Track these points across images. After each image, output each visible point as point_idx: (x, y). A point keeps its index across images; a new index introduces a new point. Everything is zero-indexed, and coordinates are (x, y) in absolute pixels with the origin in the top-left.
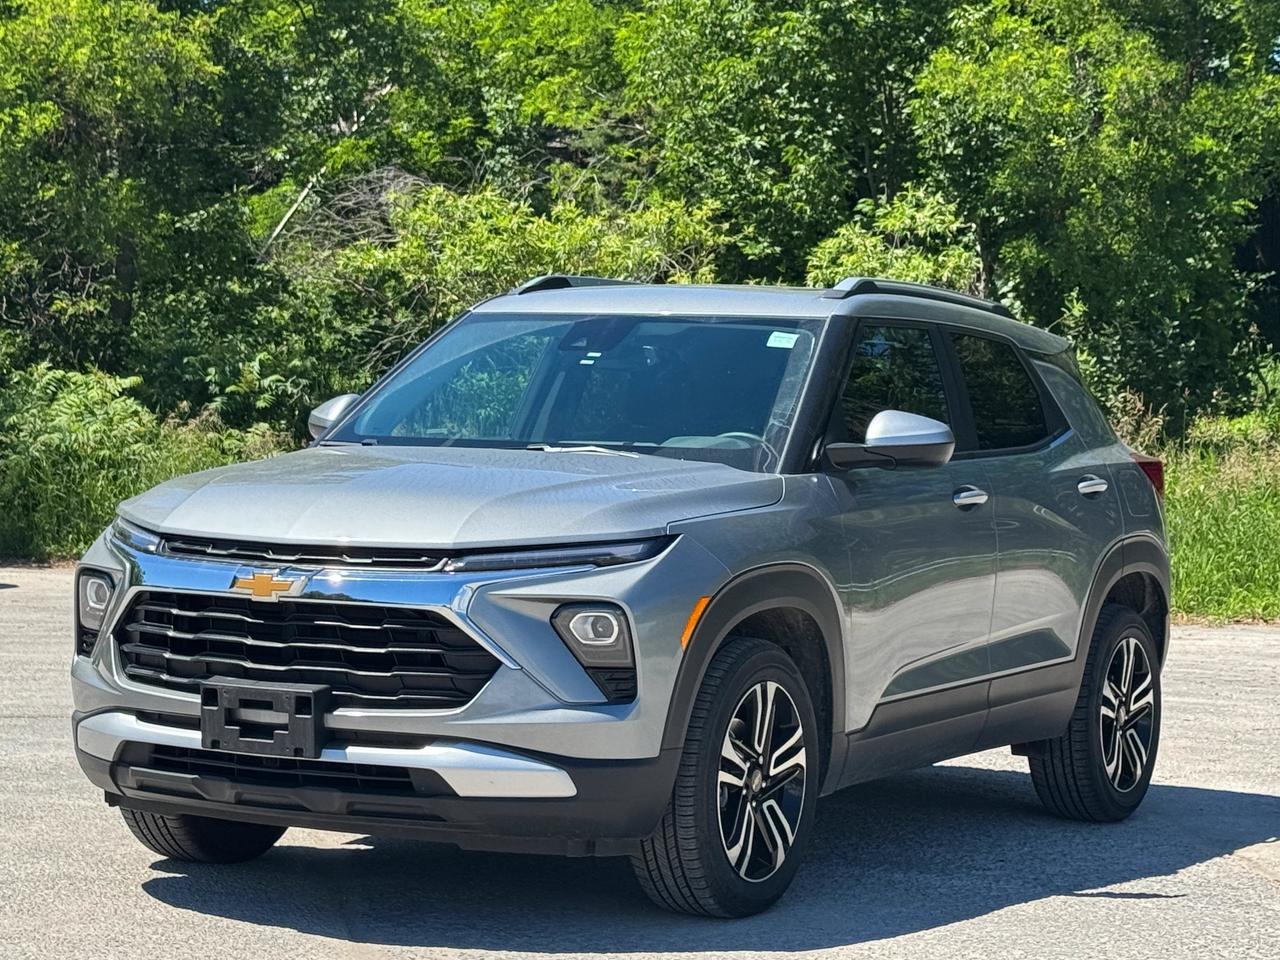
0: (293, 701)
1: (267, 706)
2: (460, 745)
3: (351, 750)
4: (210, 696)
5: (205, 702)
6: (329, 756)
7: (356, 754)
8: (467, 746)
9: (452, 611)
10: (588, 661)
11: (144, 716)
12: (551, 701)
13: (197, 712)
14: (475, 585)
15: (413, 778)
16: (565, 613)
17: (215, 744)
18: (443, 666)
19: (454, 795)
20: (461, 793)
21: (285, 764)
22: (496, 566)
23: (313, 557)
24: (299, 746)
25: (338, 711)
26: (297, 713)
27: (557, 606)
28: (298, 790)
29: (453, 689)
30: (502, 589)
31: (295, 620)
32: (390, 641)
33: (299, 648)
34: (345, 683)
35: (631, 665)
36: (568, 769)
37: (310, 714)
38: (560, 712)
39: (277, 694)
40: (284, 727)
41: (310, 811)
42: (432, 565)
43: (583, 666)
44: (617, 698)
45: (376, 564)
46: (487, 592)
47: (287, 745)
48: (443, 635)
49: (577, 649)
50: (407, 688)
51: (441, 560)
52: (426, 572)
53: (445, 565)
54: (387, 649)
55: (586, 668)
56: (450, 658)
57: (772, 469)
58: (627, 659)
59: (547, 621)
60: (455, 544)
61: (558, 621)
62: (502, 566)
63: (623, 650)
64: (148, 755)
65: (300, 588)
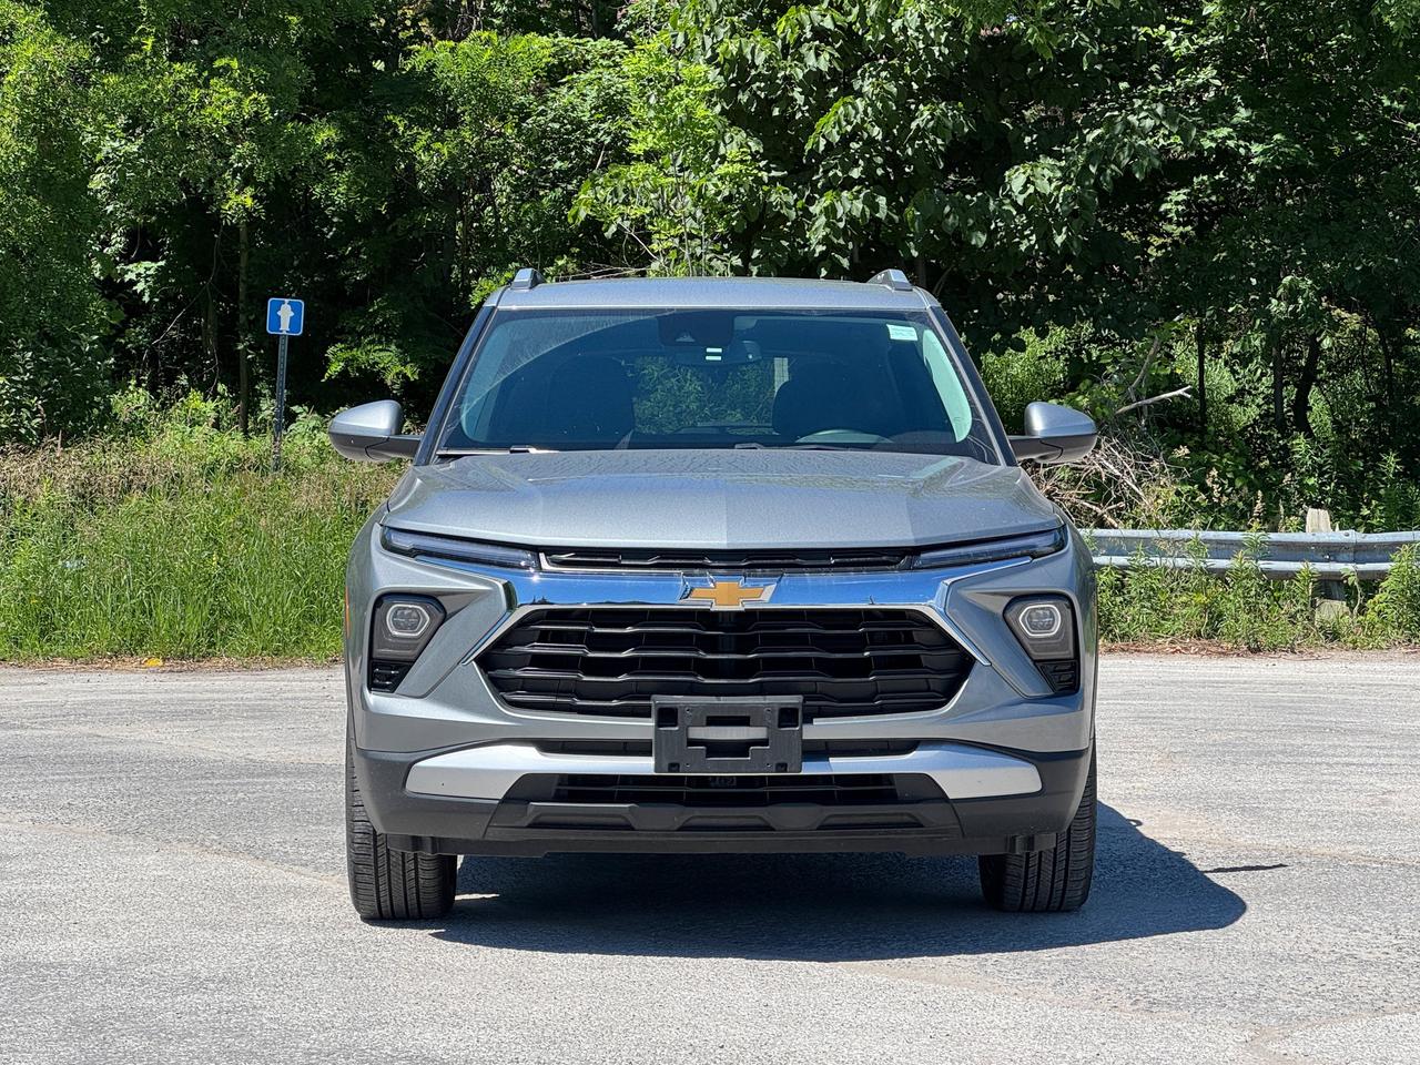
0: (777, 714)
1: (743, 721)
3: (833, 760)
4: (667, 717)
5: (659, 724)
6: (811, 769)
7: (840, 765)
8: (954, 748)
9: (932, 607)
10: (1037, 655)
11: (547, 746)
12: (1016, 697)
13: (650, 736)
14: (948, 582)
15: (899, 788)
16: (1016, 607)
17: (674, 766)
18: (922, 667)
19: (943, 797)
20: (952, 796)
21: (773, 781)
22: (957, 561)
23: (765, 561)
24: (782, 761)
25: (817, 721)
26: (780, 726)
27: (1007, 600)
28: (770, 808)
29: (929, 690)
30: (972, 584)
31: (760, 629)
32: (867, 644)
33: (764, 659)
34: (815, 693)
35: (1072, 656)
36: (1035, 762)
37: (796, 726)
38: (1025, 707)
39: (756, 708)
40: (763, 742)
41: (774, 830)
42: (895, 564)
43: (1032, 660)
44: (1060, 690)
45: (836, 565)
46: (959, 588)
47: (768, 761)
48: (920, 635)
49: (1026, 642)
50: (882, 693)
51: (903, 558)
52: (893, 570)
53: (911, 562)
54: (866, 654)
55: (1035, 662)
56: (927, 658)
57: (994, 461)
58: (1068, 649)
59: (1001, 617)
60: (916, 541)
61: (1009, 615)
62: (962, 560)
63: (1065, 642)
64: (554, 788)
65: (770, 595)
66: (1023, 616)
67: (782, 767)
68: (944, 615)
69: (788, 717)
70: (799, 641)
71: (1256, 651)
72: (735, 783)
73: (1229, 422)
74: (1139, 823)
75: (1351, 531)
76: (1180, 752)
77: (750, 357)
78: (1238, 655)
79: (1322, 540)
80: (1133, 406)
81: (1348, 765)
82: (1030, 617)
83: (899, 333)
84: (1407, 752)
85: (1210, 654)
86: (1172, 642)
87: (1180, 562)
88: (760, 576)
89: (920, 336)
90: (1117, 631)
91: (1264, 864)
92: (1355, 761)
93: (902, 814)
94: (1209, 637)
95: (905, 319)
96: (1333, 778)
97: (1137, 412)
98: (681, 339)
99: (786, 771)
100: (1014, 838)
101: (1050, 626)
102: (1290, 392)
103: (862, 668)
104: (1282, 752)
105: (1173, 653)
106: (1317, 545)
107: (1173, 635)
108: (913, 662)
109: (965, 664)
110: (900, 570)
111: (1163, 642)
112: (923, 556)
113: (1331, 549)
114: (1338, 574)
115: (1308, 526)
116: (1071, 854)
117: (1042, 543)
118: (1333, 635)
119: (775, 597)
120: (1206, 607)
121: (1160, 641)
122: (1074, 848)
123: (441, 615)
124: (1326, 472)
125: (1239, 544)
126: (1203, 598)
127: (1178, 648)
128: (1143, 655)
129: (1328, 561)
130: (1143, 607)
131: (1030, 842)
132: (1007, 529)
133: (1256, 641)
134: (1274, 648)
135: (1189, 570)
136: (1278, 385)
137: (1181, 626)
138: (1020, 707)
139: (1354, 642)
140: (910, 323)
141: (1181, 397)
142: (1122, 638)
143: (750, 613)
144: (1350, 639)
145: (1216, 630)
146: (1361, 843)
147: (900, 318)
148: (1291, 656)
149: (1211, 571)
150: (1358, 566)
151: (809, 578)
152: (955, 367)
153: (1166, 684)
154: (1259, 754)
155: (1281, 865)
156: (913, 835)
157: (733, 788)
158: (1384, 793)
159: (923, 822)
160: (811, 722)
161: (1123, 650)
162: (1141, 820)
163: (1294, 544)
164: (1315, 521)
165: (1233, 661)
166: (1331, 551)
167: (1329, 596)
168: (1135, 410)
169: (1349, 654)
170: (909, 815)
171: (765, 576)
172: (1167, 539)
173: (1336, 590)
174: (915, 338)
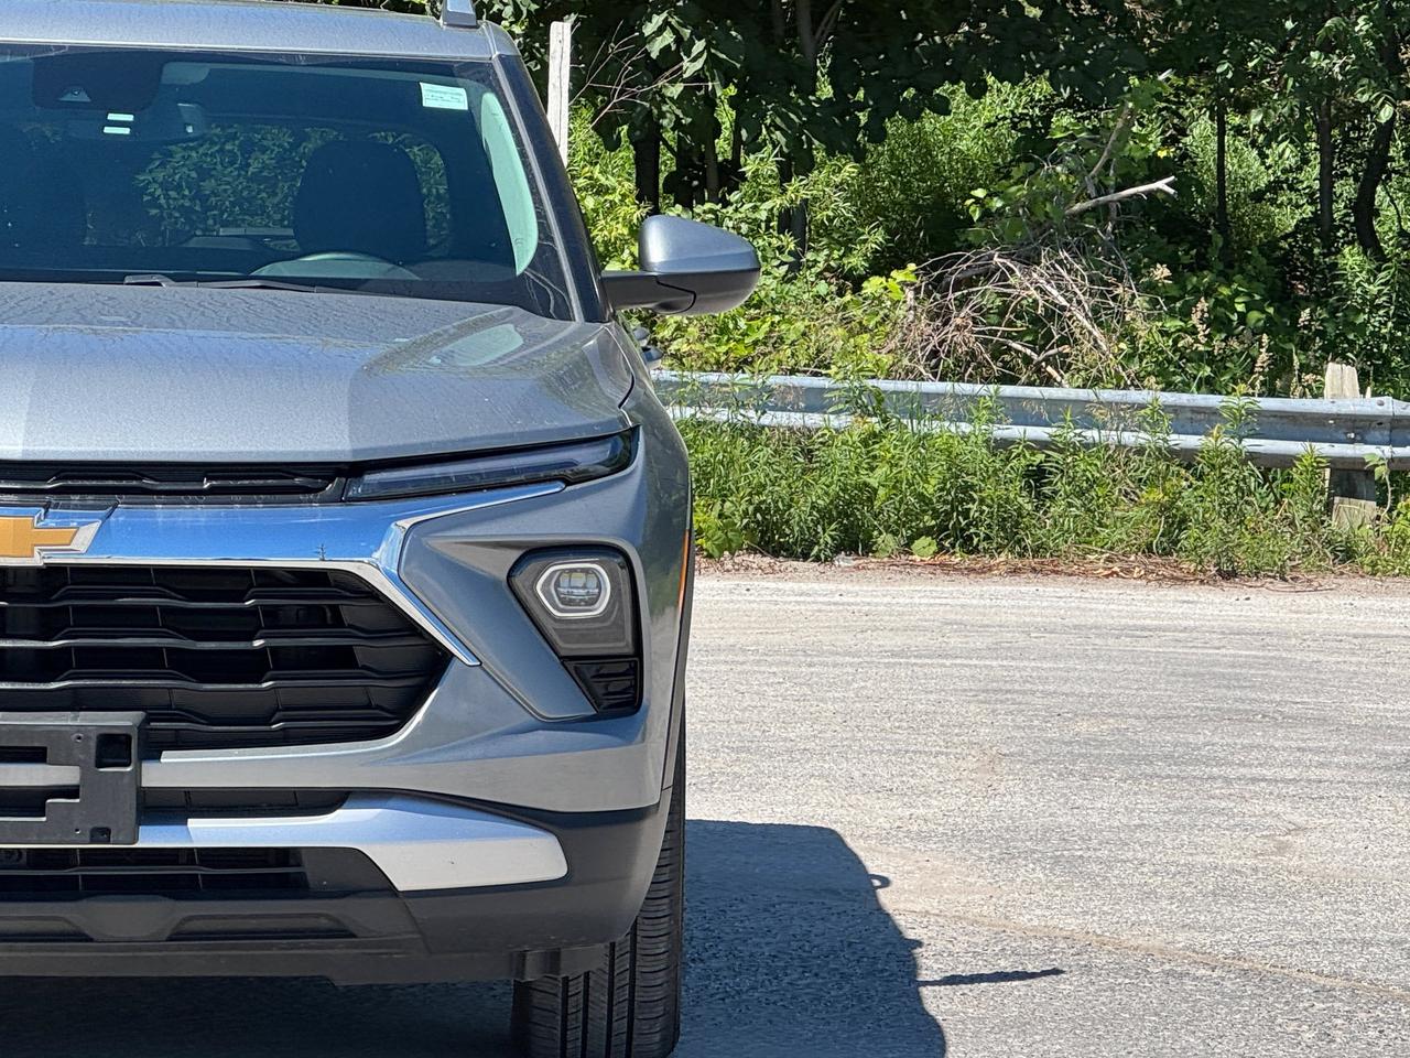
0: (93, 744)
1: (36, 755)
2: (391, 803)
3: (193, 823)
6: (153, 838)
7: (206, 832)
9: (377, 567)
10: (567, 648)
12: (526, 719)
14: (406, 523)
15: (309, 869)
16: (531, 567)
18: (356, 666)
19: (388, 889)
20: (401, 886)
21: (89, 857)
22: (427, 488)
23: (87, 483)
24: (101, 824)
25: (169, 757)
26: (100, 764)
27: (516, 554)
28: (84, 904)
29: (369, 706)
30: (449, 528)
31: (70, 598)
32: (260, 628)
33: (79, 649)
34: (169, 707)
35: (629, 650)
36: (557, 831)
37: (128, 765)
38: (541, 735)
39: (58, 734)
40: (70, 792)
41: (91, 940)
42: (316, 491)
43: (560, 658)
44: (611, 706)
45: (212, 491)
46: (426, 535)
47: (76, 824)
48: (352, 612)
49: (549, 626)
50: (287, 709)
51: (332, 481)
52: (311, 502)
53: (344, 489)
54: (257, 643)
55: (564, 659)
56: (364, 651)
57: (564, 314)
58: (623, 639)
59: (505, 583)
60: (355, 452)
61: (518, 581)
62: (436, 488)
63: (618, 625)
65: (87, 543)
66: (544, 583)
67: (102, 833)
68: (398, 581)
69: (112, 748)
70: (140, 620)
71: (1229, 575)
72: (24, 860)
73: (1272, 226)
74: (885, 882)
75: (1387, 399)
76: (1012, 755)
77: (190, 130)
78: (1202, 581)
79: (1344, 411)
80: (1089, 204)
81: (1254, 780)
82: (557, 585)
83: (440, 97)
84: (1353, 760)
85: (1161, 579)
86: (1109, 560)
87: (1129, 438)
88: (76, 507)
89: (475, 102)
90: (1029, 541)
91: (1030, 969)
92: (1268, 773)
93: (319, 916)
94: (1166, 553)
95: (452, 75)
96: (1223, 804)
97: (1100, 213)
98: (68, 98)
99: (108, 842)
100: (523, 955)
101: (593, 601)
102: (1346, 189)
103: (250, 667)
104: (1167, 757)
105: (1107, 576)
106: (1338, 417)
107: (1111, 549)
108: (341, 659)
109: (435, 662)
110: (322, 502)
111: (1097, 560)
112: (368, 478)
113: (1357, 424)
114: (1362, 461)
115: (1327, 391)
116: (638, 975)
117: (585, 457)
118: (1347, 554)
119: (97, 544)
120: (1164, 509)
121: (1091, 557)
122: (642, 965)
124: (1379, 307)
125: (1212, 414)
126: (1157, 495)
127: (1116, 569)
128: (1060, 579)
129: (1352, 441)
130: (1070, 505)
131: (553, 959)
132: (522, 434)
133: (1230, 560)
134: (1257, 572)
135: (1140, 451)
136: (1327, 178)
137: (1124, 536)
138: (531, 736)
139: (1374, 565)
140: (460, 80)
141: (1159, 190)
142: (1036, 552)
143: (52, 572)
144: (1367, 560)
145: (1176, 542)
146: (1202, 929)
147: (444, 72)
148: (1280, 584)
149: (1173, 454)
150: (1395, 449)
151: (161, 513)
152: (523, 155)
153: (1065, 630)
154: (1127, 761)
155: (1056, 972)
156: (338, 950)
157: (20, 868)
158: (1289, 832)
159: (352, 928)
160: (158, 758)
161: (1034, 570)
162: (891, 877)
163: (1304, 415)
164: (1337, 382)
165: (1193, 592)
166: (1358, 427)
167: (1351, 493)
168: (1094, 209)
169: (1363, 582)
170: (327, 916)
171: (84, 507)
172: (1109, 404)
173: (1363, 487)
174: (464, 106)
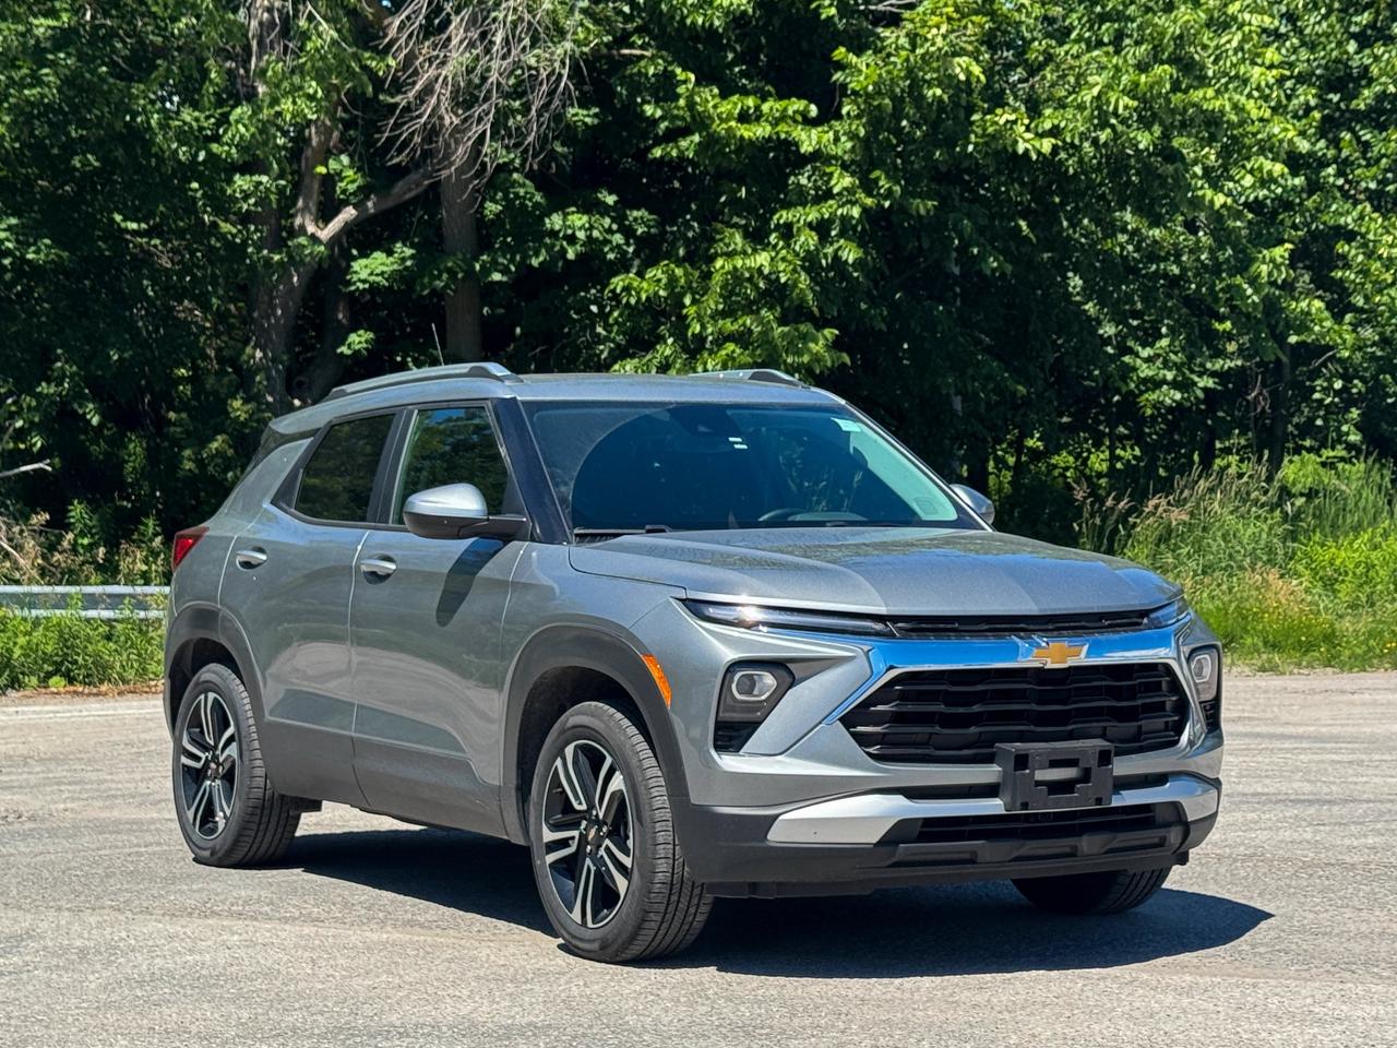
0: (1097, 755)
1: (1075, 763)
4: (1021, 761)
5: (1015, 768)
8: (1187, 778)
9: (1175, 660)
11: (912, 793)
13: (998, 779)
17: (1025, 806)
18: (1166, 711)
24: (1099, 796)
29: (1167, 730)
31: (1075, 683)
32: (1137, 693)
33: (1077, 709)
37: (1109, 764)
39: (1084, 751)
42: (1141, 624)
47: (1090, 796)
51: (1143, 619)
54: (1139, 701)
58: (1212, 693)
63: (1211, 685)
64: (918, 829)
65: (1085, 653)
67: (1099, 801)
69: (1102, 757)
72: (1052, 817)
93: (1158, 837)
123: (789, 680)
141: (43, 470)
170: (1162, 838)
